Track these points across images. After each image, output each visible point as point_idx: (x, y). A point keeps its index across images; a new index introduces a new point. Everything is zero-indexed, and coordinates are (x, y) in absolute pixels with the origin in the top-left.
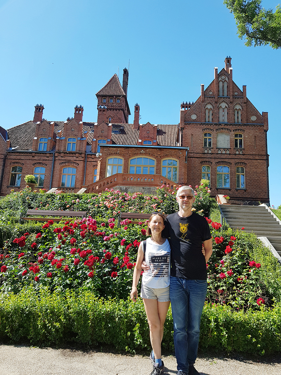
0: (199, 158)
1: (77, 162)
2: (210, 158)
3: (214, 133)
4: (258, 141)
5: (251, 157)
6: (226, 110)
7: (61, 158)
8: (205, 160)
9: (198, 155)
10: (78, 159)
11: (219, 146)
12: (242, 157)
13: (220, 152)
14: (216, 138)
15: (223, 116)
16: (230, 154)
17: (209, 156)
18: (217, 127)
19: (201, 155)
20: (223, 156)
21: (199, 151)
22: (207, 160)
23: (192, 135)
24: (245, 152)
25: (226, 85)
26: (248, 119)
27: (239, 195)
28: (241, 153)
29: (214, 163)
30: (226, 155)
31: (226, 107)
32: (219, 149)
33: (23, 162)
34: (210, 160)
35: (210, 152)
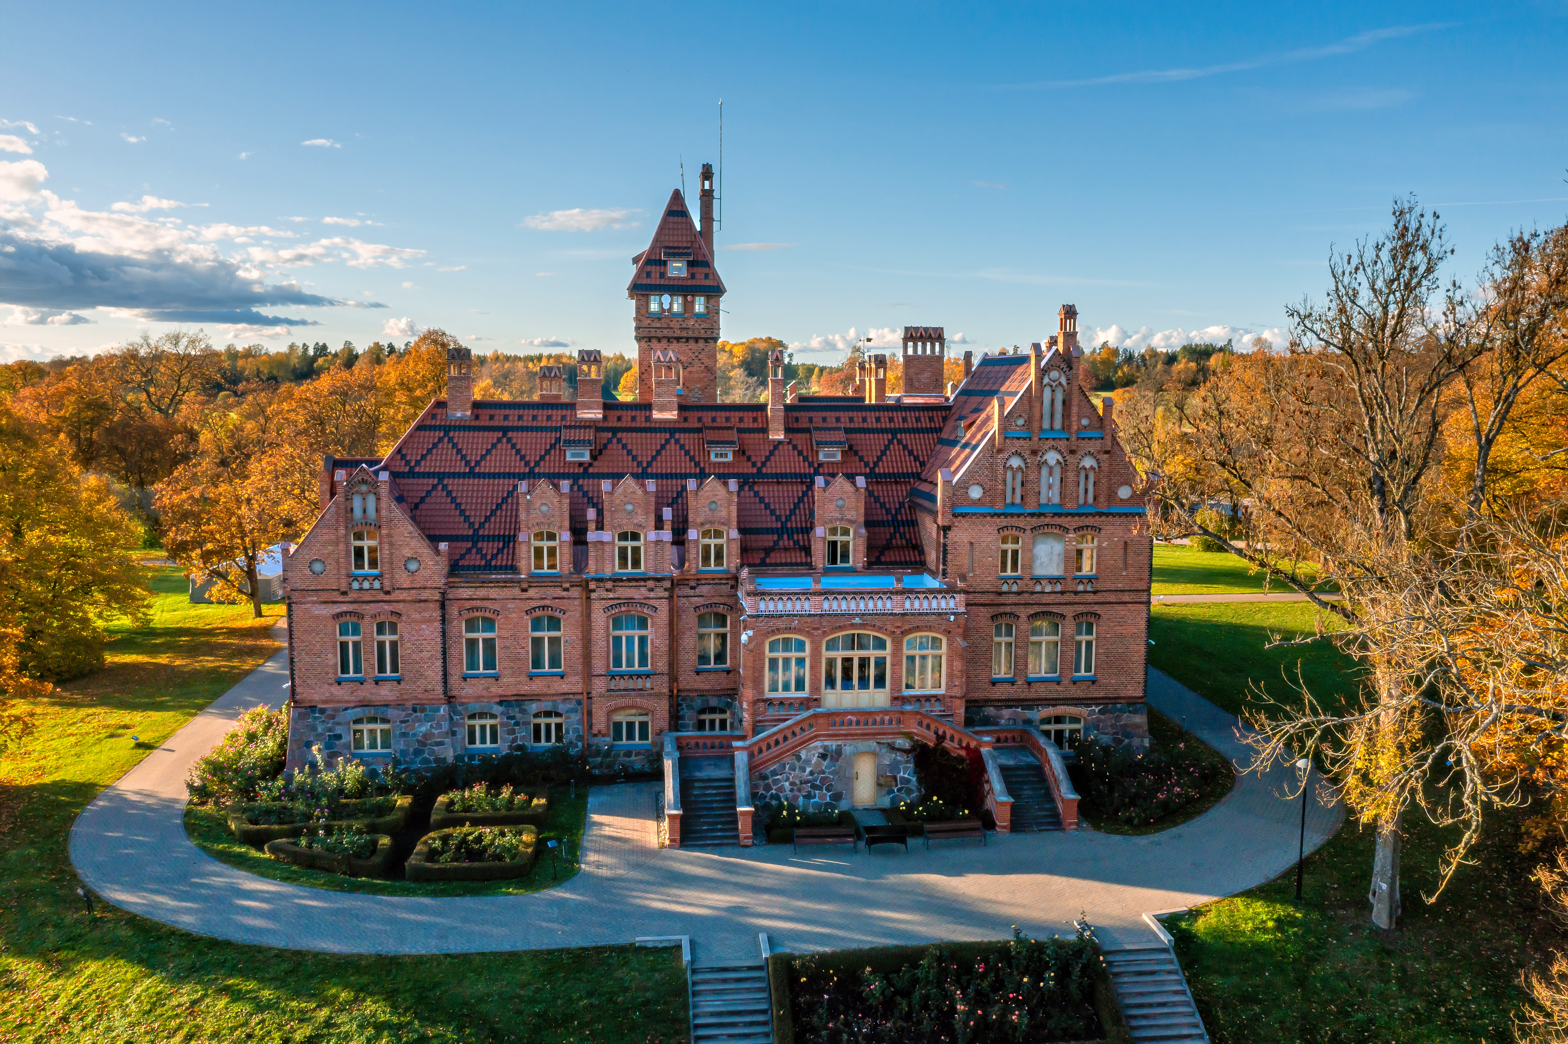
0: (988, 605)
1: (652, 602)
2: (1015, 604)
3: (1024, 538)
4: (1132, 554)
5: (1112, 598)
6: (1057, 471)
7: (605, 594)
8: (1002, 609)
9: (984, 599)
10: (652, 595)
11: (1039, 571)
12: (1091, 598)
13: (1038, 588)
14: (1031, 550)
15: (1050, 487)
16: (1062, 593)
17: (1013, 599)
18: (1035, 521)
19: (992, 597)
20: (1046, 599)
21: (988, 587)
22: (1008, 609)
23: (971, 544)
24: (1099, 586)
25: (1059, 397)
26: (1112, 496)
27: (1081, 695)
28: (1089, 588)
29: (1023, 616)
30: (1053, 596)
31: (1058, 462)
32: (1038, 580)
33: (496, 606)
34: (1015, 609)
35: (1015, 588)
